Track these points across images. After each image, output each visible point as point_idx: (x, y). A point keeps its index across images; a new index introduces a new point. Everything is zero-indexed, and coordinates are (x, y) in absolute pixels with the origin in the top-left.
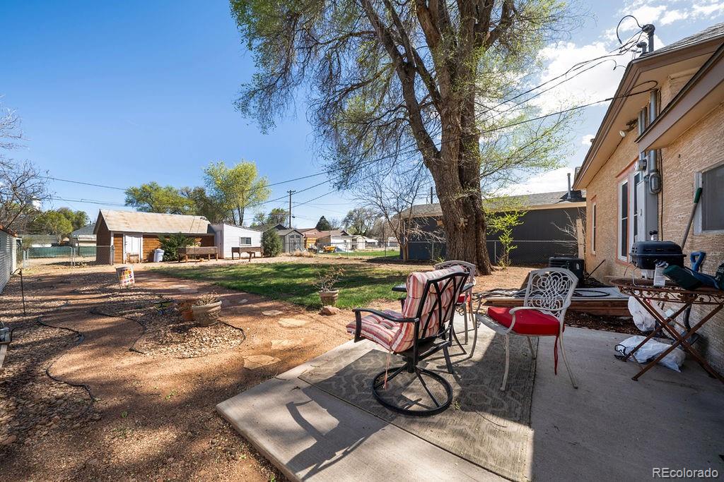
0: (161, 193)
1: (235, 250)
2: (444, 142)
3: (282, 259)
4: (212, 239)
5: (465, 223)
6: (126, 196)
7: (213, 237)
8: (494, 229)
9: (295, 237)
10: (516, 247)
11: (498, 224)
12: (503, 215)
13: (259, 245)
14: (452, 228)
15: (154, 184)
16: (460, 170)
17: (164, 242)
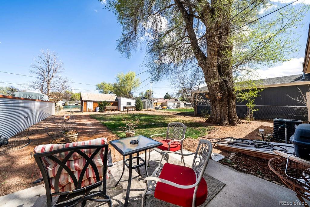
0: (106, 85)
1: (124, 108)
2: (209, 52)
3: (143, 112)
4: (116, 103)
5: (220, 96)
6: (96, 87)
7: (117, 102)
8: (241, 99)
9: (150, 102)
10: (258, 110)
11: (244, 97)
12: (248, 91)
13: (134, 105)
14: (213, 99)
15: (104, 82)
16: (219, 67)
17: (99, 104)
